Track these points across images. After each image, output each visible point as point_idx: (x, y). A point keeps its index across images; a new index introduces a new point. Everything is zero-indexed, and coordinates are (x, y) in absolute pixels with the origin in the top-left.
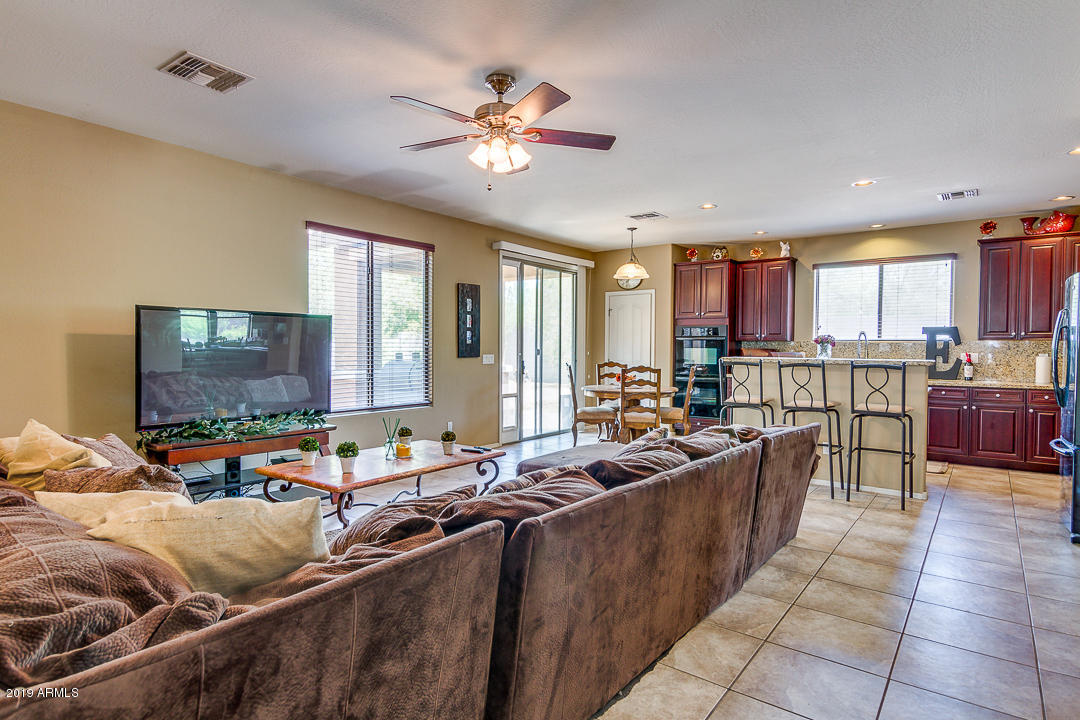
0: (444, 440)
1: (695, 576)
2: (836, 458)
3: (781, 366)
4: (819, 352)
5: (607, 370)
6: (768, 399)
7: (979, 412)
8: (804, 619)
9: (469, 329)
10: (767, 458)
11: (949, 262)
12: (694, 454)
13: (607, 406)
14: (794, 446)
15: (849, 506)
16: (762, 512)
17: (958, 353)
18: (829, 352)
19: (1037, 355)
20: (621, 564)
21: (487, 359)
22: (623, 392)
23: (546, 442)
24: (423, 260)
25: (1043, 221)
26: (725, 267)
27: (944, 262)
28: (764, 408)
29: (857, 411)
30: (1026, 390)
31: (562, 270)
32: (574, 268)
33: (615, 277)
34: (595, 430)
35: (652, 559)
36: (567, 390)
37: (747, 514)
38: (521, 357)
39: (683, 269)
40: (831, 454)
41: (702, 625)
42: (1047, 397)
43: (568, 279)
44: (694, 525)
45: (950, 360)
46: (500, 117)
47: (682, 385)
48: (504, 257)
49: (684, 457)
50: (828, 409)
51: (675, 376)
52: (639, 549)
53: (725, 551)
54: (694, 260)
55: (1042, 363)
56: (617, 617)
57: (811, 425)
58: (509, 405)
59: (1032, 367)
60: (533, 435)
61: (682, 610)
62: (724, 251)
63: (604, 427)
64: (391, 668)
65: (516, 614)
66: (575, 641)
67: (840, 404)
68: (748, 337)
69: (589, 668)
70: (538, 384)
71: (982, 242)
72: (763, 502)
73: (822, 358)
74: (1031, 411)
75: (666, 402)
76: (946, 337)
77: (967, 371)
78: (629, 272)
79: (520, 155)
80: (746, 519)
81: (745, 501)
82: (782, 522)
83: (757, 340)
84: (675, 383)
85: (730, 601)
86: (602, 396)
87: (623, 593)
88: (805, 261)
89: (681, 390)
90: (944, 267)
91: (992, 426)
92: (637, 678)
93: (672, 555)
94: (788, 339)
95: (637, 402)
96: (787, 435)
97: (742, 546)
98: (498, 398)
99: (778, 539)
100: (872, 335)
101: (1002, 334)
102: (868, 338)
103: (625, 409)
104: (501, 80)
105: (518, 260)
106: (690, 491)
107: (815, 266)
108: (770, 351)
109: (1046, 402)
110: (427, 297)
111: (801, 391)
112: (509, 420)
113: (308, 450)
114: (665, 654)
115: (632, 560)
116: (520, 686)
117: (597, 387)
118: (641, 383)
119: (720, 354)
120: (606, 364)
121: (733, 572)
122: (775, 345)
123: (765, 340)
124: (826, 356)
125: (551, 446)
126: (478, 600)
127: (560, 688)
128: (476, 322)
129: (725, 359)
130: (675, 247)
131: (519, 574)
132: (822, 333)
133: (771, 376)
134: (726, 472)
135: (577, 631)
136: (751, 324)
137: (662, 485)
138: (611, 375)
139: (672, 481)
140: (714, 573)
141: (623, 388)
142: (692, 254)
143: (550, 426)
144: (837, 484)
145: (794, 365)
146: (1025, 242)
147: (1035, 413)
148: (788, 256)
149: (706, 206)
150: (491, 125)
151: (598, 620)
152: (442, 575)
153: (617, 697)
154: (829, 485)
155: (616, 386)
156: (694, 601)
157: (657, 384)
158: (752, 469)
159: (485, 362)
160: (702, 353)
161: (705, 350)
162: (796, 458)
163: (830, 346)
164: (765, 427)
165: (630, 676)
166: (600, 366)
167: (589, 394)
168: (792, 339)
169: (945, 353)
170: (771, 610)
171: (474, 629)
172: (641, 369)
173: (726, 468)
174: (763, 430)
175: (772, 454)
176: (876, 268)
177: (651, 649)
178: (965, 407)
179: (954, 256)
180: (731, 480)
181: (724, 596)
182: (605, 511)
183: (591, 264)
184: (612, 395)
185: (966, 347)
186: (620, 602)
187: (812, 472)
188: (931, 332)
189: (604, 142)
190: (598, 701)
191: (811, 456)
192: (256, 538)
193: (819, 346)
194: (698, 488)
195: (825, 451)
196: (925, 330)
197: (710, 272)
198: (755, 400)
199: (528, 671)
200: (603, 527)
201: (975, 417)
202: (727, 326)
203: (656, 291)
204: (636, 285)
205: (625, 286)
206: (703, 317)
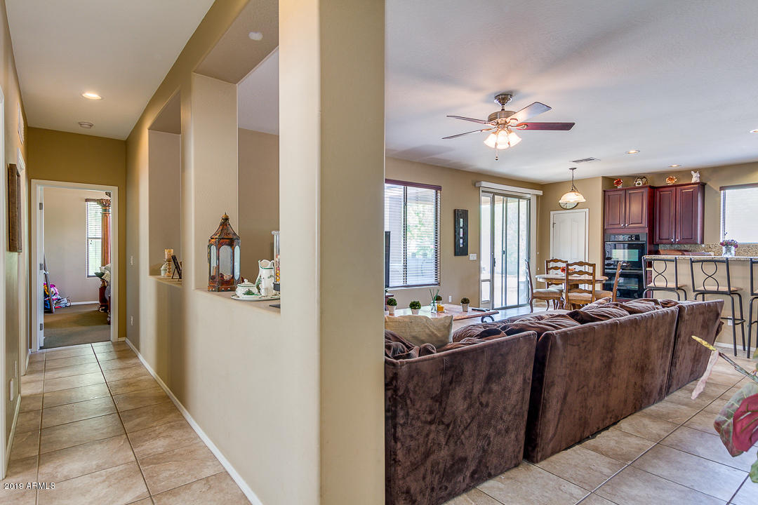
0: (463, 302)
1: (633, 383)
2: (739, 328)
3: (692, 262)
4: (724, 252)
5: (552, 265)
6: (682, 284)
8: (709, 418)
9: (461, 238)
10: (681, 319)
12: (632, 311)
13: (553, 288)
14: (703, 313)
15: (749, 361)
16: (679, 353)
18: (733, 252)
20: (592, 363)
21: (472, 257)
22: (567, 280)
23: (509, 311)
24: (434, 196)
26: (646, 192)
28: (678, 291)
29: (756, 294)
31: (520, 198)
32: (528, 196)
33: (560, 202)
34: (544, 306)
35: (609, 365)
36: (523, 278)
37: (668, 351)
38: (493, 255)
39: (612, 193)
40: (734, 324)
41: (637, 414)
43: (523, 203)
44: (633, 351)
46: (504, 119)
47: (612, 276)
48: (483, 191)
49: (626, 313)
50: (731, 293)
51: (604, 269)
52: (602, 358)
53: (653, 372)
54: (619, 187)
56: (589, 393)
57: (716, 301)
58: (485, 287)
60: (500, 306)
61: (626, 401)
62: (644, 179)
63: (551, 302)
64: (495, 387)
65: (543, 376)
66: (568, 398)
67: (742, 289)
68: (664, 241)
69: (575, 416)
70: (504, 275)
72: (679, 346)
73: (726, 256)
75: (598, 287)
78: (570, 198)
79: (515, 139)
80: (667, 355)
81: (666, 342)
82: (694, 362)
83: (672, 244)
84: (604, 274)
85: (656, 405)
86: (551, 282)
87: (593, 380)
88: (713, 185)
89: (610, 279)
92: (599, 432)
93: (620, 367)
94: (699, 242)
95: (576, 286)
96: (697, 305)
97: (664, 372)
98: (479, 282)
99: (691, 375)
103: (569, 291)
104: (503, 98)
105: (491, 192)
106: (631, 331)
107: (722, 188)
108: (683, 252)
110: (436, 218)
111: (709, 280)
112: (485, 296)
113: (392, 305)
114: (615, 423)
115: (597, 363)
116: (544, 412)
117: (546, 276)
118: (581, 273)
119: (641, 254)
120: (552, 260)
121: (658, 387)
122: (687, 247)
123: (679, 243)
124: (731, 255)
125: (512, 313)
126: (526, 366)
127: (561, 421)
128: (465, 233)
129: (647, 257)
130: (604, 178)
131: (544, 357)
132: (728, 238)
133: (684, 269)
134: (653, 324)
135: (569, 394)
136: (666, 230)
137: (615, 325)
138: (556, 268)
139: (621, 323)
140: (645, 384)
141: (567, 277)
142: (618, 183)
143: (512, 300)
144: (740, 347)
145: (703, 261)
148: (698, 181)
149: (631, 152)
150: (498, 123)
151: (580, 392)
152: (513, 351)
153: (588, 438)
154: (733, 347)
155: (561, 275)
156: (632, 398)
157: (593, 274)
158: (671, 324)
159: (471, 258)
160: (624, 253)
161: (626, 250)
162: (704, 321)
163: (733, 248)
164: (679, 300)
165: (595, 430)
166: (548, 262)
167: (541, 280)
168: (702, 242)
170: (685, 412)
171: (524, 380)
172: (581, 264)
173: (654, 320)
174: (678, 302)
175: (686, 317)
177: (607, 418)
180: (657, 329)
181: (652, 400)
182: (584, 333)
183: (540, 193)
184: (557, 282)
186: (591, 385)
187: (718, 332)
189: (567, 126)
190: (579, 436)
191: (716, 322)
192: (427, 331)
193: (724, 248)
194: (636, 329)
195: (730, 323)
197: (632, 195)
198: (672, 285)
199: (548, 406)
200: (583, 342)
202: (647, 233)
203: (589, 209)
204: (574, 206)
205: (565, 207)
206: (627, 227)
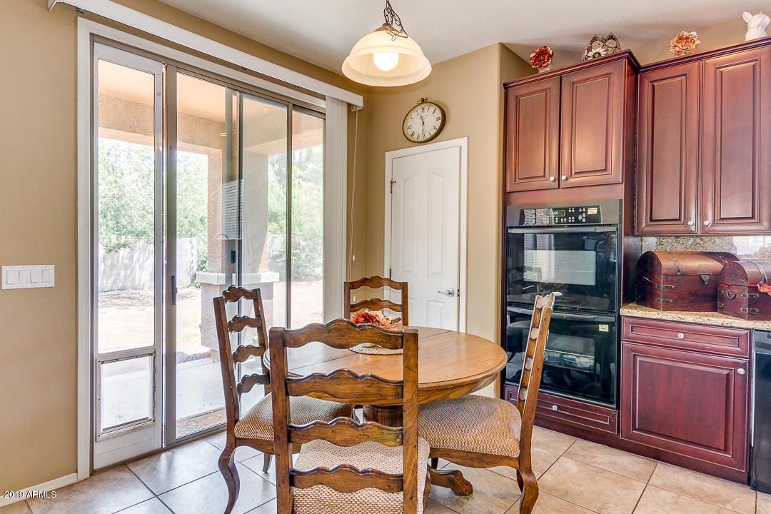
68: (665, 227)
130: (508, 52)
142: (541, 58)
197: (580, 89)
202: (621, 201)
203: (468, 141)
204: (433, 132)
205: (415, 137)
206: (562, 185)
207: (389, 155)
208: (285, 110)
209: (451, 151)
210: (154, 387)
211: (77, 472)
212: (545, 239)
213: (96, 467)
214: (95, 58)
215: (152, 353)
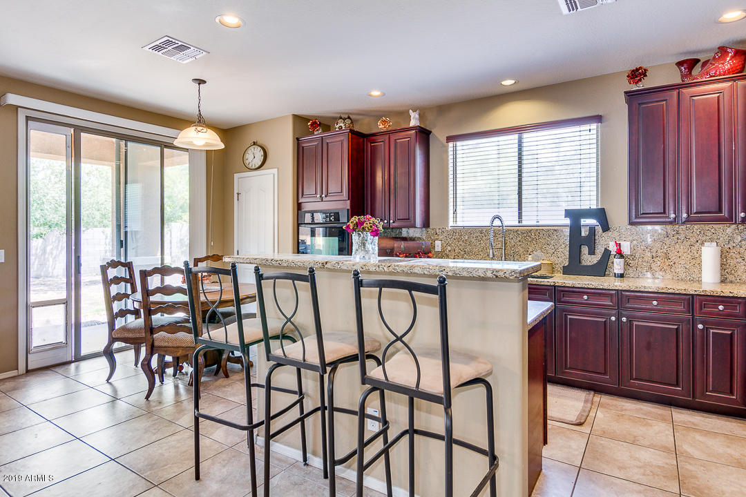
7: (631, 326)
11: (594, 126)
17: (606, 242)
19: (702, 244)
25: (705, 63)
26: (348, 139)
27: (587, 127)
30: (693, 295)
38: (76, 251)
39: (305, 144)
42: (721, 307)
45: (597, 251)
48: (30, 118)
54: (316, 133)
55: (709, 255)
59: (697, 261)
62: (348, 121)
71: (629, 95)
74: (700, 326)
76: (592, 222)
77: (617, 265)
88: (439, 133)
90: (588, 134)
91: (649, 346)
94: (419, 226)
98: (17, 308)
100: (510, 220)
101: (660, 217)
102: (506, 223)
105: (66, 125)
107: (450, 139)
109: (719, 314)
136: (379, 205)
142: (314, 126)
146: (684, 91)
147: (706, 330)
148: (419, 125)
168: (427, 224)
169: (591, 241)
176: (514, 137)
178: (613, 318)
179: (598, 119)
185: (616, 234)
188: (575, 216)
196: (568, 213)
197: (331, 146)
201: (626, 331)
202: (348, 210)
203: (278, 170)
204: (260, 163)
205: (250, 166)
206: (324, 200)
207: (236, 176)
208: (159, 148)
209: (268, 177)
210: (67, 323)
211: (17, 369)
212: (320, 231)
213: (29, 368)
214: (29, 129)
215: (66, 302)
